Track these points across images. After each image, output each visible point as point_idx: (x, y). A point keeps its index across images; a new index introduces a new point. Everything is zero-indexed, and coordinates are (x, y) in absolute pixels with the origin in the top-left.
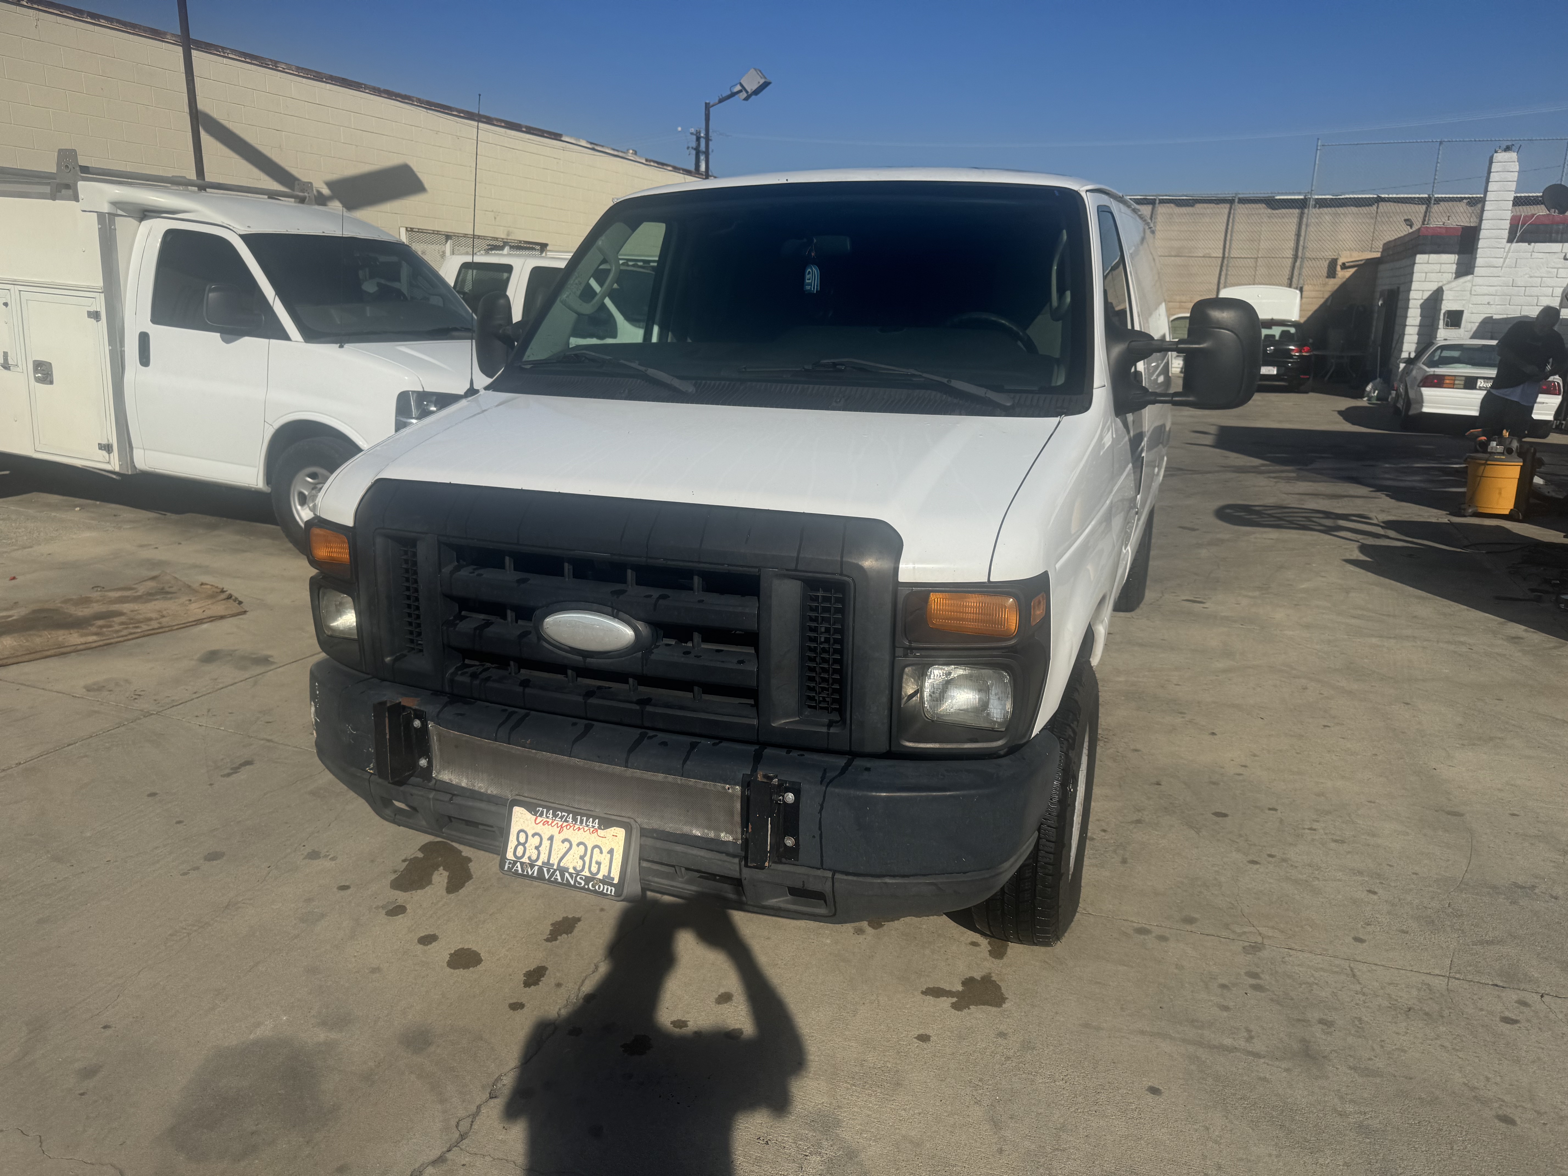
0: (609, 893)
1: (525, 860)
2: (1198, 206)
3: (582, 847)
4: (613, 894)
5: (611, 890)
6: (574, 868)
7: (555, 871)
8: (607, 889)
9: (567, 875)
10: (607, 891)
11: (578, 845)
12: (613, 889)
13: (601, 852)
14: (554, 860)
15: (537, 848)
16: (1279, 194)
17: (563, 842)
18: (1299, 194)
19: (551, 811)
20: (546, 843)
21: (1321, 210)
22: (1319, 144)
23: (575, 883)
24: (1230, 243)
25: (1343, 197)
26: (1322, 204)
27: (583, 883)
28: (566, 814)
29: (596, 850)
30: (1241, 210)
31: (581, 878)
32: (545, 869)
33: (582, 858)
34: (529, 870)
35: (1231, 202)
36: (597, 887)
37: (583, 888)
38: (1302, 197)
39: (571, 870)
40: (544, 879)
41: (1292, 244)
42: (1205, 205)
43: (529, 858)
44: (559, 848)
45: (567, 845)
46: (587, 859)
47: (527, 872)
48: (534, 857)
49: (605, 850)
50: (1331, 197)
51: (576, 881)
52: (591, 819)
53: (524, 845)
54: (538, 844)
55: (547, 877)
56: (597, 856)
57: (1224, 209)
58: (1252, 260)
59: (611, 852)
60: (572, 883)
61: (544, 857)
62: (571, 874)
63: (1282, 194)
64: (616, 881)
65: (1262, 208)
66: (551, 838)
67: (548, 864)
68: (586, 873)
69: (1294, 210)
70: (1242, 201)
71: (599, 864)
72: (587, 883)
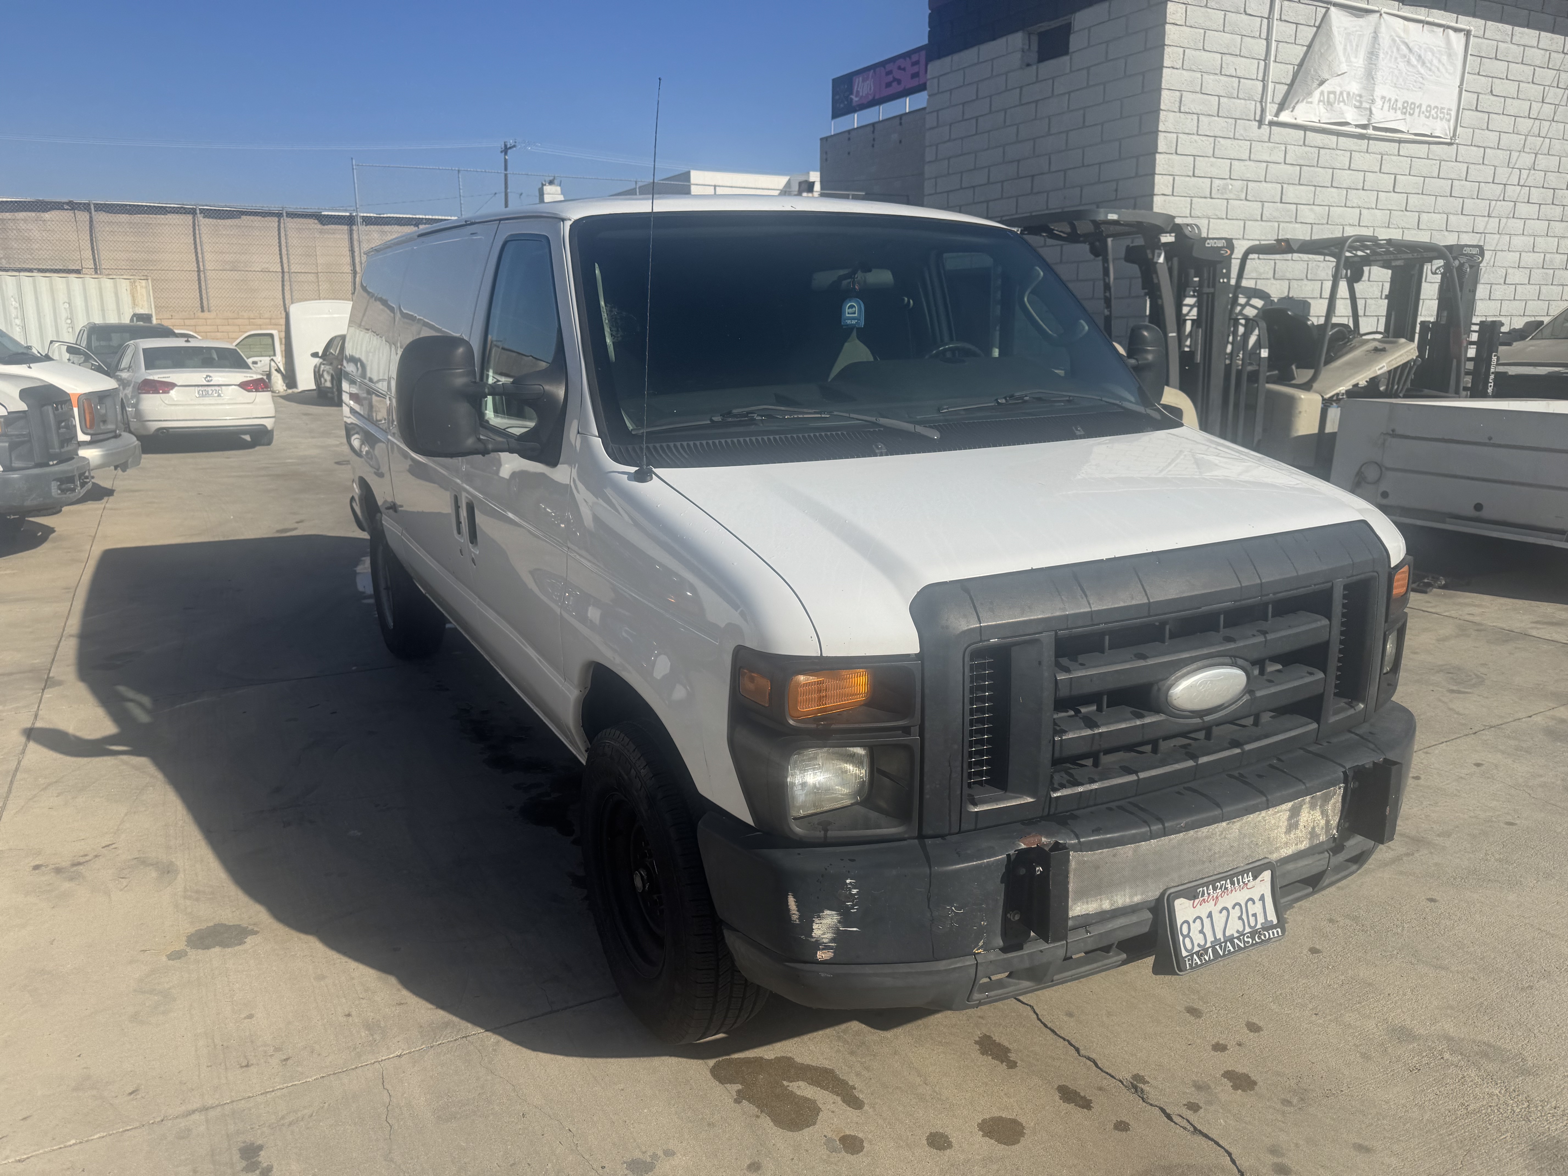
0: (1276, 935)
1: (1196, 949)
2: (244, 217)
3: (1237, 907)
4: (1280, 934)
5: (1277, 932)
6: (1238, 932)
7: (1225, 942)
8: (1273, 932)
9: (1236, 941)
10: (1274, 934)
11: (1233, 908)
12: (1279, 930)
13: (1254, 903)
14: (1220, 935)
15: (1201, 932)
16: (326, 210)
17: (1221, 912)
18: (346, 211)
19: (1211, 886)
20: (1207, 922)
21: (368, 227)
22: (354, 163)
23: (1244, 945)
24: (288, 258)
25: (385, 216)
26: (368, 221)
27: (1250, 940)
28: (1224, 882)
29: (1250, 903)
30: (291, 224)
31: (1248, 937)
32: (1217, 947)
33: (1240, 918)
34: (1206, 957)
35: (279, 215)
36: (1263, 937)
37: (1253, 945)
38: (348, 214)
39: (1236, 935)
40: (1221, 957)
41: (348, 259)
42: (252, 218)
43: (1199, 945)
44: (1219, 919)
45: (1225, 912)
46: (1244, 917)
47: (1205, 959)
48: (1202, 943)
49: (1256, 899)
50: (375, 215)
51: (1244, 941)
52: (1245, 875)
53: (1188, 935)
54: (1200, 928)
55: (1221, 954)
56: (1252, 909)
57: (273, 222)
58: (313, 275)
59: (1262, 898)
60: (1242, 946)
61: (1210, 938)
62: (1238, 938)
63: (329, 210)
64: (1275, 922)
65: (313, 224)
66: (1210, 915)
67: (1216, 941)
68: (1248, 930)
69: (343, 226)
70: (292, 215)
71: (1255, 915)
72: (1253, 939)
